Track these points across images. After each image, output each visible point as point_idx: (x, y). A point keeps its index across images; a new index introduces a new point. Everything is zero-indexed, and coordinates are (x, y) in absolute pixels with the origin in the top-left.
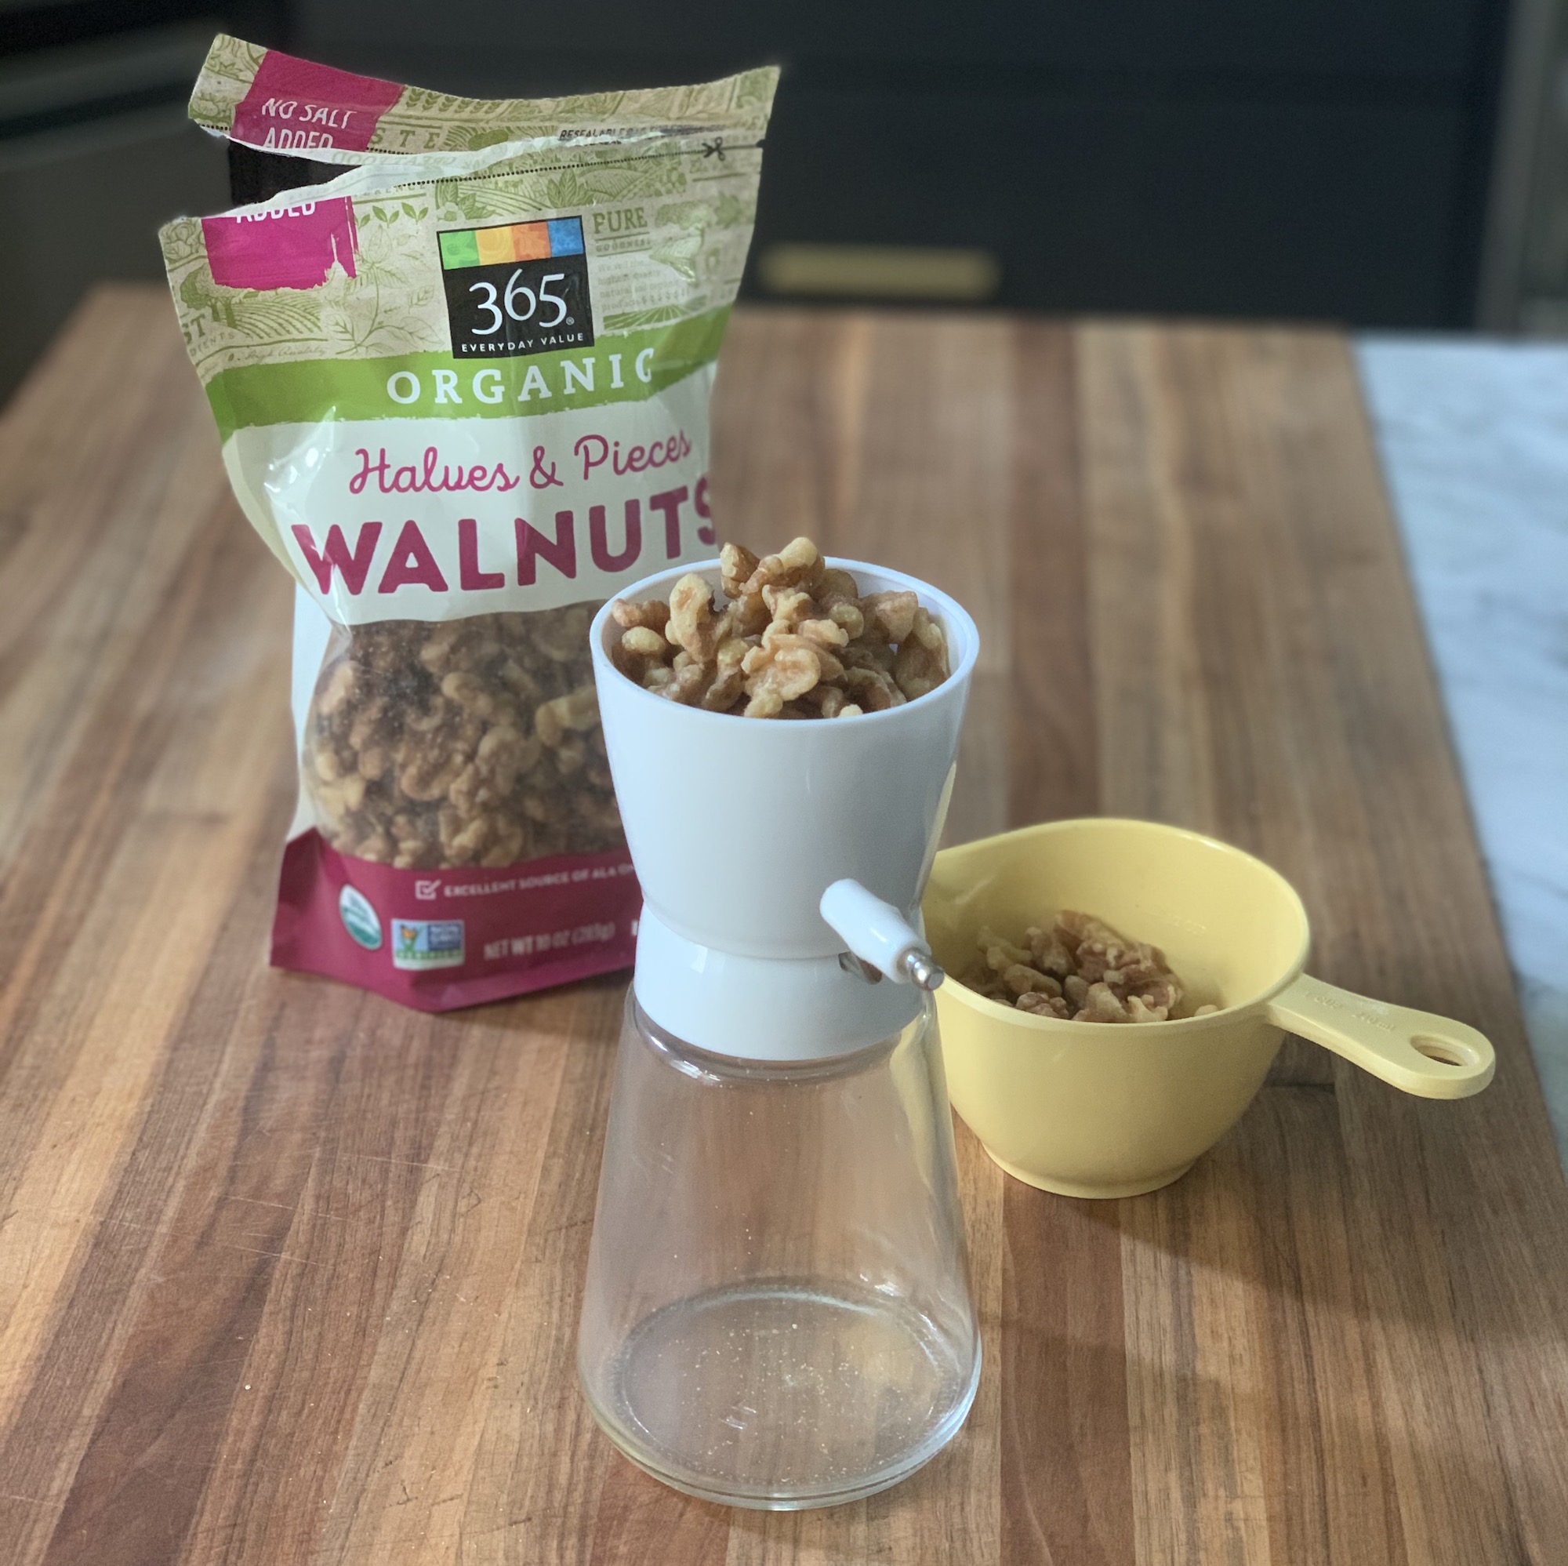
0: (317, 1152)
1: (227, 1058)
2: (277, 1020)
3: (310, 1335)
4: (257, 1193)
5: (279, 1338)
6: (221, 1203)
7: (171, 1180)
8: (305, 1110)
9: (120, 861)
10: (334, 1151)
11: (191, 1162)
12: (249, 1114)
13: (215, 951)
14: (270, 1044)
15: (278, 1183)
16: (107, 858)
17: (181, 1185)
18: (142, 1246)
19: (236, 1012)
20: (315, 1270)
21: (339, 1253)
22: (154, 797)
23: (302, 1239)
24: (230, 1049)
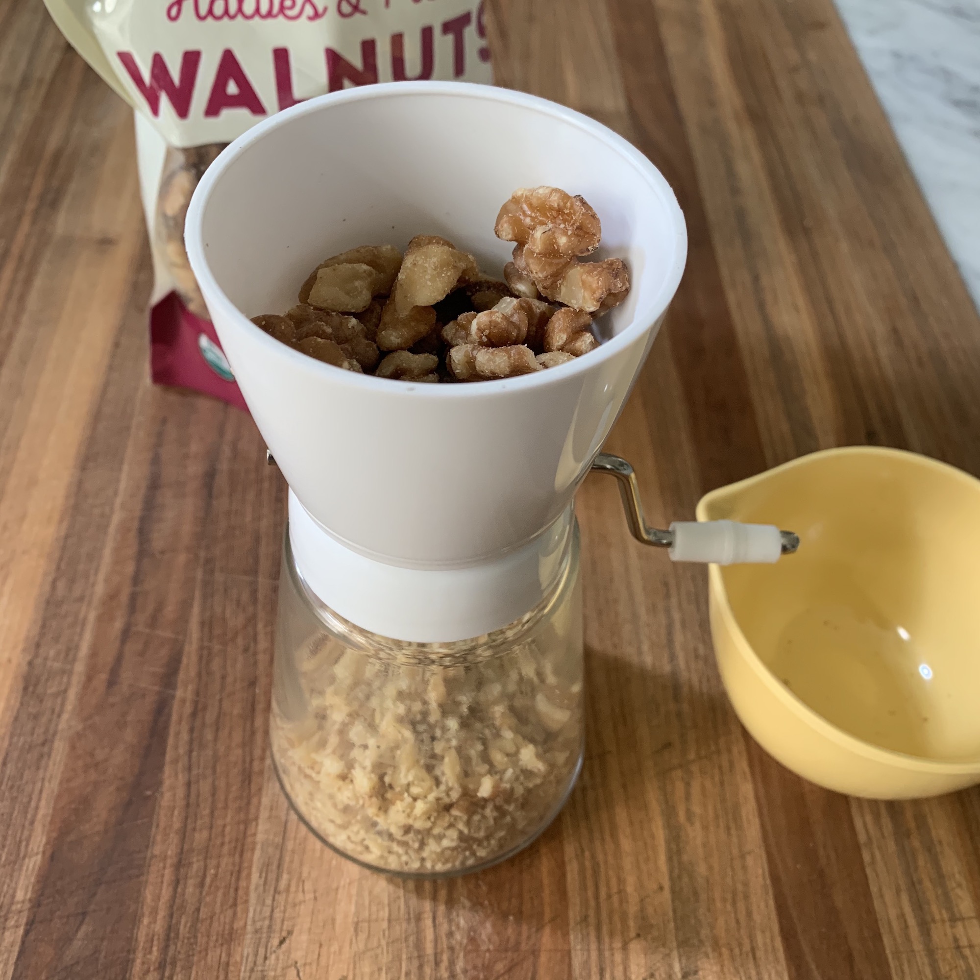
0: (199, 574)
1: (124, 477)
2: (160, 435)
3: (205, 787)
4: (153, 622)
5: (181, 792)
6: (126, 634)
7: (84, 609)
8: (187, 528)
9: (38, 282)
10: (212, 572)
11: (100, 589)
12: (143, 533)
13: (111, 368)
14: (156, 460)
15: (170, 611)
16: (28, 281)
17: (92, 616)
18: (63, 688)
19: (128, 428)
20: (205, 708)
21: (223, 687)
22: (61, 224)
23: (193, 673)
24: (126, 467)
